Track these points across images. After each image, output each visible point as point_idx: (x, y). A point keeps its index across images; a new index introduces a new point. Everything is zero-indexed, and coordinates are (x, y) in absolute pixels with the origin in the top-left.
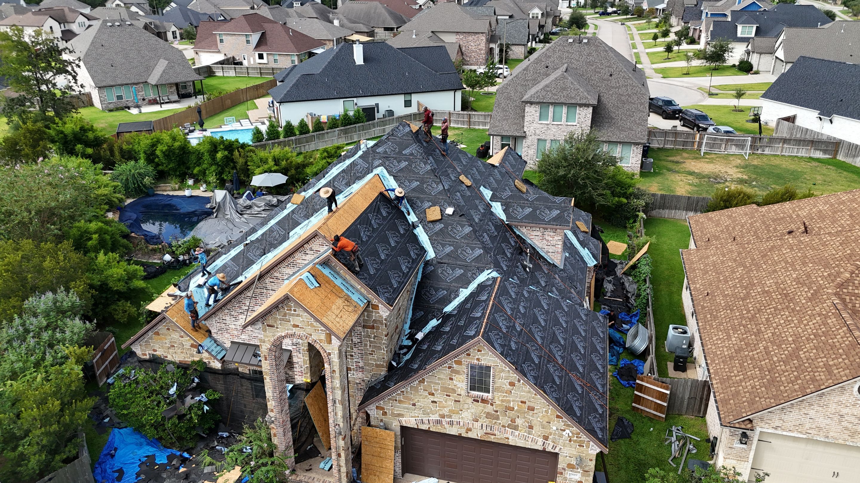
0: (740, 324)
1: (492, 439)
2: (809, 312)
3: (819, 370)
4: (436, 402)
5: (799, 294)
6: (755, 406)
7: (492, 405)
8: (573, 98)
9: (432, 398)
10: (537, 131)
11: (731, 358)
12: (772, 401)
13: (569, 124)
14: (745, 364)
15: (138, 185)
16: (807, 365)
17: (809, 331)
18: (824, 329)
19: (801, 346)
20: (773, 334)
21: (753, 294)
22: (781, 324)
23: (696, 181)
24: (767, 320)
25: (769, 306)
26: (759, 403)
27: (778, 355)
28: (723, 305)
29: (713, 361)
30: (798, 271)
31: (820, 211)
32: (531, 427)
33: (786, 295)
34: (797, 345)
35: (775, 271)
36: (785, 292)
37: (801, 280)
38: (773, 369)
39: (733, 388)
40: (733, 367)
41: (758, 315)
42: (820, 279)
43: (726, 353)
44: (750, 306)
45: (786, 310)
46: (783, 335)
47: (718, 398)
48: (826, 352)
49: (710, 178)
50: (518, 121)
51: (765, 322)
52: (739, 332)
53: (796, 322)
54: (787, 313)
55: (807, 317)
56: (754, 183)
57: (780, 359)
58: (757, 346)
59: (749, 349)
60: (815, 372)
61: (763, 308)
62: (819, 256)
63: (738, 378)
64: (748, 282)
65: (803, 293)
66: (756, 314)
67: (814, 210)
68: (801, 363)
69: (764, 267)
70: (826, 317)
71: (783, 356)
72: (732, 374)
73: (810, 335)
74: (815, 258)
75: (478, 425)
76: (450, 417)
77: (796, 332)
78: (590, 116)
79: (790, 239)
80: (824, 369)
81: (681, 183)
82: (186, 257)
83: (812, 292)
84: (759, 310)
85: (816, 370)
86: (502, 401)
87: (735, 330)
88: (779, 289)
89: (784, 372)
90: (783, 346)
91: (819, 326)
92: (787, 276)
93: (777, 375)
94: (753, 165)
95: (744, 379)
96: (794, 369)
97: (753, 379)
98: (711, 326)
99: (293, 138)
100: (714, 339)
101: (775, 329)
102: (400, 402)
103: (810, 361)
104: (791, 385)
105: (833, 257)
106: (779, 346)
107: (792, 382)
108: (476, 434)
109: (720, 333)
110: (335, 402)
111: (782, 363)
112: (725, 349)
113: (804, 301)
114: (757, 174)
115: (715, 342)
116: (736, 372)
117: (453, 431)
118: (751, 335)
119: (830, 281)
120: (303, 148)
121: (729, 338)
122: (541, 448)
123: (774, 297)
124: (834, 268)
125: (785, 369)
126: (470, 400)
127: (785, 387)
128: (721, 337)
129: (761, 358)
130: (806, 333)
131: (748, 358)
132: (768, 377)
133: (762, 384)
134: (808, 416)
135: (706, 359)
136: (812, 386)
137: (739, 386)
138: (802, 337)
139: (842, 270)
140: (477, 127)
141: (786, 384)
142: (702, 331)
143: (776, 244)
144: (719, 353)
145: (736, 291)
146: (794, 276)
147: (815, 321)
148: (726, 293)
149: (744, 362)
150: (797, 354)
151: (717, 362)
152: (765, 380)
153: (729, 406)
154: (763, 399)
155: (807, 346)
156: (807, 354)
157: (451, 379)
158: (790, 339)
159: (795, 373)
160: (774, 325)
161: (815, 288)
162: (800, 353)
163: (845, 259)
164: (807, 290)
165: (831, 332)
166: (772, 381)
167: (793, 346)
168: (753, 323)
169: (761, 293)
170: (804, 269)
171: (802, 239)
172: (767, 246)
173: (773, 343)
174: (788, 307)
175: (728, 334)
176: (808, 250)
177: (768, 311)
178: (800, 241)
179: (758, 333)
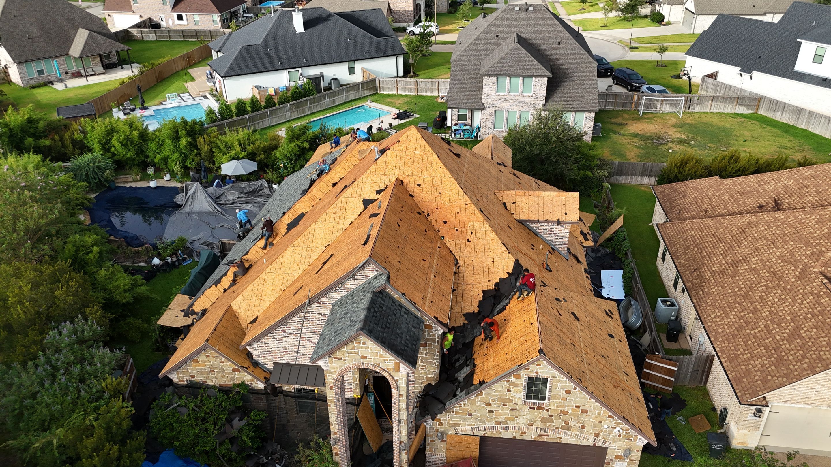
0: (735, 302)
1: (545, 439)
2: (801, 291)
3: (824, 349)
4: (492, 412)
5: (787, 272)
6: (769, 385)
7: (547, 410)
8: (528, 70)
9: (489, 408)
10: (495, 103)
11: (734, 336)
12: (785, 379)
13: (525, 94)
14: (750, 342)
15: (99, 179)
16: (810, 344)
17: (805, 309)
18: (819, 308)
19: (801, 325)
20: (770, 312)
21: (741, 271)
22: (775, 303)
23: (642, 143)
24: (761, 297)
25: (759, 283)
26: (772, 382)
27: (780, 334)
28: (713, 281)
29: (716, 339)
30: (780, 248)
31: (786, 186)
32: (583, 427)
33: (775, 273)
34: (797, 323)
35: (758, 248)
36: (772, 270)
37: (785, 258)
38: (778, 347)
39: (743, 367)
40: (738, 345)
41: (750, 293)
42: (804, 257)
43: (728, 331)
44: (741, 283)
45: (777, 288)
46: (781, 314)
47: (730, 376)
48: (826, 332)
49: (652, 139)
50: (475, 93)
51: (760, 301)
52: (736, 310)
53: (790, 300)
54: (779, 291)
55: (800, 296)
56: (693, 143)
57: (783, 338)
58: (757, 324)
59: (750, 327)
60: (820, 351)
61: (754, 285)
62: (798, 234)
63: (745, 357)
64: (733, 258)
65: (791, 272)
66: (748, 292)
67: (779, 185)
68: (804, 342)
69: (746, 243)
70: (819, 296)
71: (785, 335)
72: (739, 353)
73: (806, 314)
74: (794, 236)
75: (532, 429)
76: (506, 423)
77: (793, 311)
78: (545, 87)
79: (765, 216)
80: (828, 349)
81: (629, 146)
82: (174, 259)
83: (799, 270)
84: (751, 288)
85: (819, 349)
86: (558, 407)
87: (732, 309)
88: (766, 267)
89: (790, 351)
90: (783, 325)
91: (814, 305)
92: (771, 253)
93: (783, 354)
94: (688, 124)
95: (752, 357)
96: (799, 348)
97: (761, 357)
98: (706, 303)
99: (247, 116)
100: (712, 316)
101: (771, 307)
102: (457, 413)
103: (813, 340)
104: (799, 364)
105: (812, 236)
106: (779, 325)
107: (800, 360)
108: (531, 435)
109: (717, 311)
110: (400, 422)
111: (785, 342)
112: (726, 327)
113: (793, 280)
114: (692, 132)
115: (714, 319)
116: (742, 350)
117: (509, 435)
118: (749, 313)
119: (815, 260)
120: (257, 125)
121: (727, 316)
122: (591, 444)
123: (763, 274)
124: (815, 246)
125: (790, 348)
126: (526, 408)
127: (794, 366)
128: (719, 314)
129: (763, 335)
130: (802, 312)
131: (751, 336)
132: (775, 356)
133: (771, 363)
134: (815, 390)
135: (709, 337)
136: (820, 365)
137: (748, 365)
138: (799, 316)
139: (823, 249)
140: (424, 94)
141: (794, 363)
143: (752, 221)
144: (720, 330)
145: (723, 267)
146: (778, 253)
147: (808, 300)
148: (713, 269)
149: (748, 341)
150: (798, 333)
151: (720, 340)
152: (773, 359)
153: (743, 385)
154: (776, 378)
155: (807, 325)
156: (808, 333)
157: (509, 391)
158: (788, 318)
159: (801, 352)
160: (769, 303)
161: (801, 267)
162: (802, 332)
163: (824, 238)
164: (793, 268)
165: (826, 312)
166: (780, 359)
167: (792, 324)
168: (747, 301)
169: (749, 270)
170: (786, 247)
171: (777, 216)
172: (744, 222)
173: (772, 321)
174: (779, 285)
175: (725, 312)
176: (785, 228)
177: (760, 289)
178: (775, 218)
179: (755, 311)
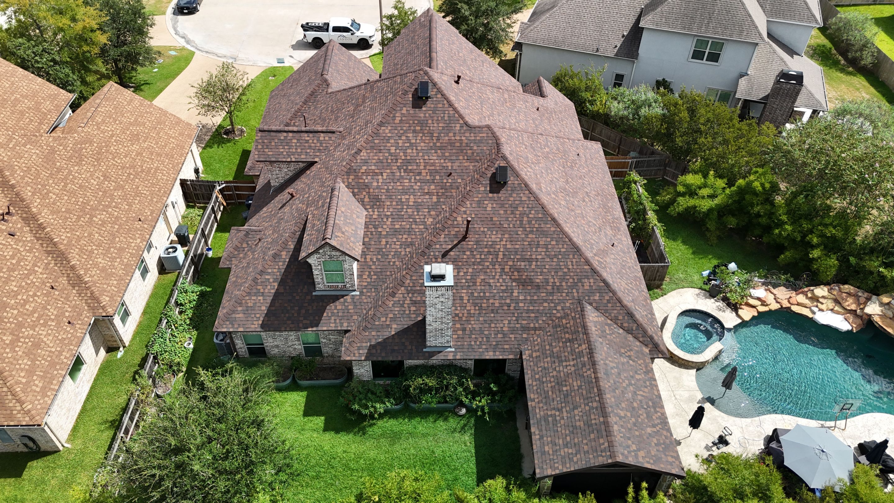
0: (142, 171)
2: (102, 135)
3: (134, 106)
5: (91, 153)
11: (166, 155)
12: (168, 115)
16: (136, 113)
17: (115, 126)
18: (108, 120)
19: (128, 123)
20: (132, 144)
21: (113, 184)
22: (123, 146)
24: (126, 156)
25: (115, 165)
26: (175, 120)
27: (143, 131)
28: (138, 198)
29: (178, 163)
30: (70, 170)
33: (98, 160)
34: (128, 126)
35: (81, 187)
36: (96, 163)
37: (77, 160)
38: (152, 128)
39: (180, 138)
40: (171, 149)
53: (114, 138)
54: (112, 148)
55: (106, 134)
61: (119, 167)
62: (45, 165)
64: (105, 199)
65: (88, 150)
66: (127, 168)
70: (98, 124)
74: (48, 166)
79: (36, 204)
84: (123, 168)
91: (107, 124)
92: (79, 174)
93: (154, 123)
95: (170, 137)
97: (166, 132)
98: (159, 191)
100: (165, 178)
101: (128, 147)
103: (133, 113)
105: (41, 154)
106: (137, 135)
107: (151, 113)
109: (159, 177)
111: (146, 126)
112: (165, 163)
113: (95, 145)
115: (167, 175)
116: (171, 145)
118: (144, 157)
119: (66, 141)
121: (157, 168)
123: (105, 167)
124: (52, 147)
125: (148, 121)
127: (156, 114)
128: (161, 175)
129: (152, 140)
130: (117, 128)
131: (158, 145)
132: (159, 126)
133: (165, 126)
135: (181, 168)
136: (145, 103)
137: (176, 136)
138: (122, 127)
142: (168, 192)
144: (171, 166)
145: (119, 201)
146: (76, 168)
147: (106, 128)
148: (127, 207)
149: (163, 146)
150: (135, 122)
151: (176, 161)
152: (162, 126)
153: (189, 132)
154: (171, 119)
155: (125, 120)
156: (130, 117)
158: (128, 132)
159: (145, 115)
160: (126, 149)
161: (79, 146)
162: (132, 121)
163: (38, 145)
164: (84, 150)
165: (107, 115)
166: (159, 123)
167: (131, 128)
168: (135, 163)
169: (108, 179)
170: (65, 166)
171: (30, 194)
172: (55, 220)
173: (138, 140)
174: (107, 151)
175: (156, 172)
176: (42, 179)
177: (119, 161)
178: (34, 194)
179: (138, 154)
